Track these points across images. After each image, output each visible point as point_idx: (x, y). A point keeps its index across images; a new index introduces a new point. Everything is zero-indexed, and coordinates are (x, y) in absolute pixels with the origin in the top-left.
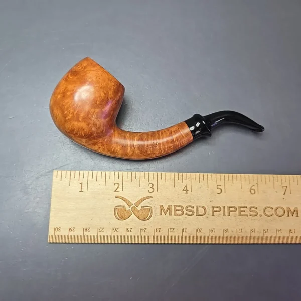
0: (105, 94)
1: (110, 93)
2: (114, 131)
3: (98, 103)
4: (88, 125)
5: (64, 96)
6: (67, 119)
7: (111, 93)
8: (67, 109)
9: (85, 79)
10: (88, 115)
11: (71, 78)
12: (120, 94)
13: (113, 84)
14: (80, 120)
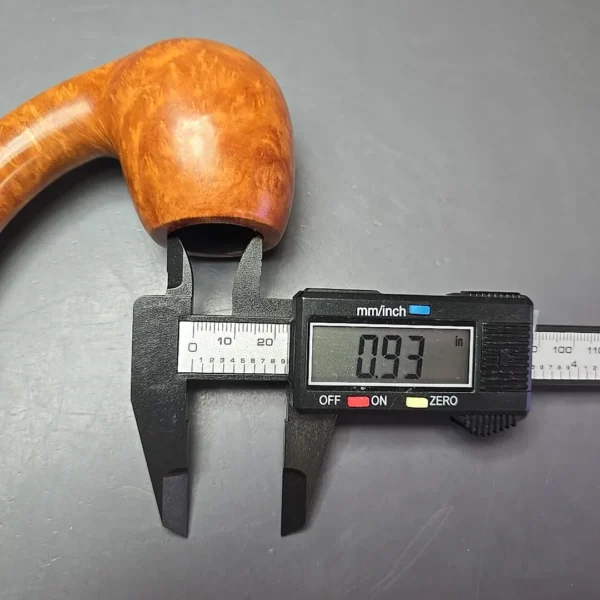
0: (163, 157)
1: (156, 170)
2: (98, 124)
3: (162, 125)
4: (149, 72)
5: (247, 89)
6: (204, 51)
7: (154, 172)
8: (218, 67)
9: (233, 153)
10: (162, 84)
11: (265, 141)
12: (140, 199)
13: (167, 199)
14: (173, 66)
